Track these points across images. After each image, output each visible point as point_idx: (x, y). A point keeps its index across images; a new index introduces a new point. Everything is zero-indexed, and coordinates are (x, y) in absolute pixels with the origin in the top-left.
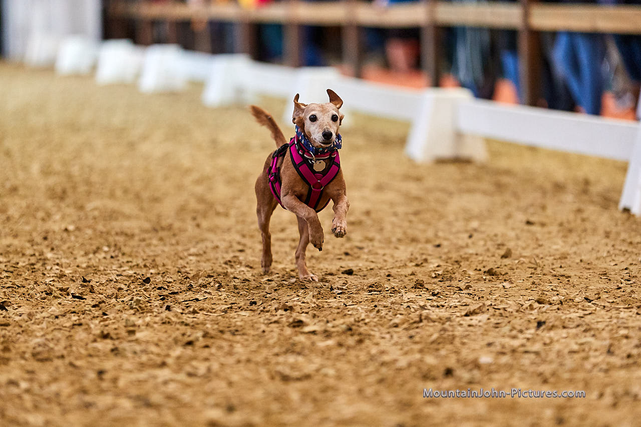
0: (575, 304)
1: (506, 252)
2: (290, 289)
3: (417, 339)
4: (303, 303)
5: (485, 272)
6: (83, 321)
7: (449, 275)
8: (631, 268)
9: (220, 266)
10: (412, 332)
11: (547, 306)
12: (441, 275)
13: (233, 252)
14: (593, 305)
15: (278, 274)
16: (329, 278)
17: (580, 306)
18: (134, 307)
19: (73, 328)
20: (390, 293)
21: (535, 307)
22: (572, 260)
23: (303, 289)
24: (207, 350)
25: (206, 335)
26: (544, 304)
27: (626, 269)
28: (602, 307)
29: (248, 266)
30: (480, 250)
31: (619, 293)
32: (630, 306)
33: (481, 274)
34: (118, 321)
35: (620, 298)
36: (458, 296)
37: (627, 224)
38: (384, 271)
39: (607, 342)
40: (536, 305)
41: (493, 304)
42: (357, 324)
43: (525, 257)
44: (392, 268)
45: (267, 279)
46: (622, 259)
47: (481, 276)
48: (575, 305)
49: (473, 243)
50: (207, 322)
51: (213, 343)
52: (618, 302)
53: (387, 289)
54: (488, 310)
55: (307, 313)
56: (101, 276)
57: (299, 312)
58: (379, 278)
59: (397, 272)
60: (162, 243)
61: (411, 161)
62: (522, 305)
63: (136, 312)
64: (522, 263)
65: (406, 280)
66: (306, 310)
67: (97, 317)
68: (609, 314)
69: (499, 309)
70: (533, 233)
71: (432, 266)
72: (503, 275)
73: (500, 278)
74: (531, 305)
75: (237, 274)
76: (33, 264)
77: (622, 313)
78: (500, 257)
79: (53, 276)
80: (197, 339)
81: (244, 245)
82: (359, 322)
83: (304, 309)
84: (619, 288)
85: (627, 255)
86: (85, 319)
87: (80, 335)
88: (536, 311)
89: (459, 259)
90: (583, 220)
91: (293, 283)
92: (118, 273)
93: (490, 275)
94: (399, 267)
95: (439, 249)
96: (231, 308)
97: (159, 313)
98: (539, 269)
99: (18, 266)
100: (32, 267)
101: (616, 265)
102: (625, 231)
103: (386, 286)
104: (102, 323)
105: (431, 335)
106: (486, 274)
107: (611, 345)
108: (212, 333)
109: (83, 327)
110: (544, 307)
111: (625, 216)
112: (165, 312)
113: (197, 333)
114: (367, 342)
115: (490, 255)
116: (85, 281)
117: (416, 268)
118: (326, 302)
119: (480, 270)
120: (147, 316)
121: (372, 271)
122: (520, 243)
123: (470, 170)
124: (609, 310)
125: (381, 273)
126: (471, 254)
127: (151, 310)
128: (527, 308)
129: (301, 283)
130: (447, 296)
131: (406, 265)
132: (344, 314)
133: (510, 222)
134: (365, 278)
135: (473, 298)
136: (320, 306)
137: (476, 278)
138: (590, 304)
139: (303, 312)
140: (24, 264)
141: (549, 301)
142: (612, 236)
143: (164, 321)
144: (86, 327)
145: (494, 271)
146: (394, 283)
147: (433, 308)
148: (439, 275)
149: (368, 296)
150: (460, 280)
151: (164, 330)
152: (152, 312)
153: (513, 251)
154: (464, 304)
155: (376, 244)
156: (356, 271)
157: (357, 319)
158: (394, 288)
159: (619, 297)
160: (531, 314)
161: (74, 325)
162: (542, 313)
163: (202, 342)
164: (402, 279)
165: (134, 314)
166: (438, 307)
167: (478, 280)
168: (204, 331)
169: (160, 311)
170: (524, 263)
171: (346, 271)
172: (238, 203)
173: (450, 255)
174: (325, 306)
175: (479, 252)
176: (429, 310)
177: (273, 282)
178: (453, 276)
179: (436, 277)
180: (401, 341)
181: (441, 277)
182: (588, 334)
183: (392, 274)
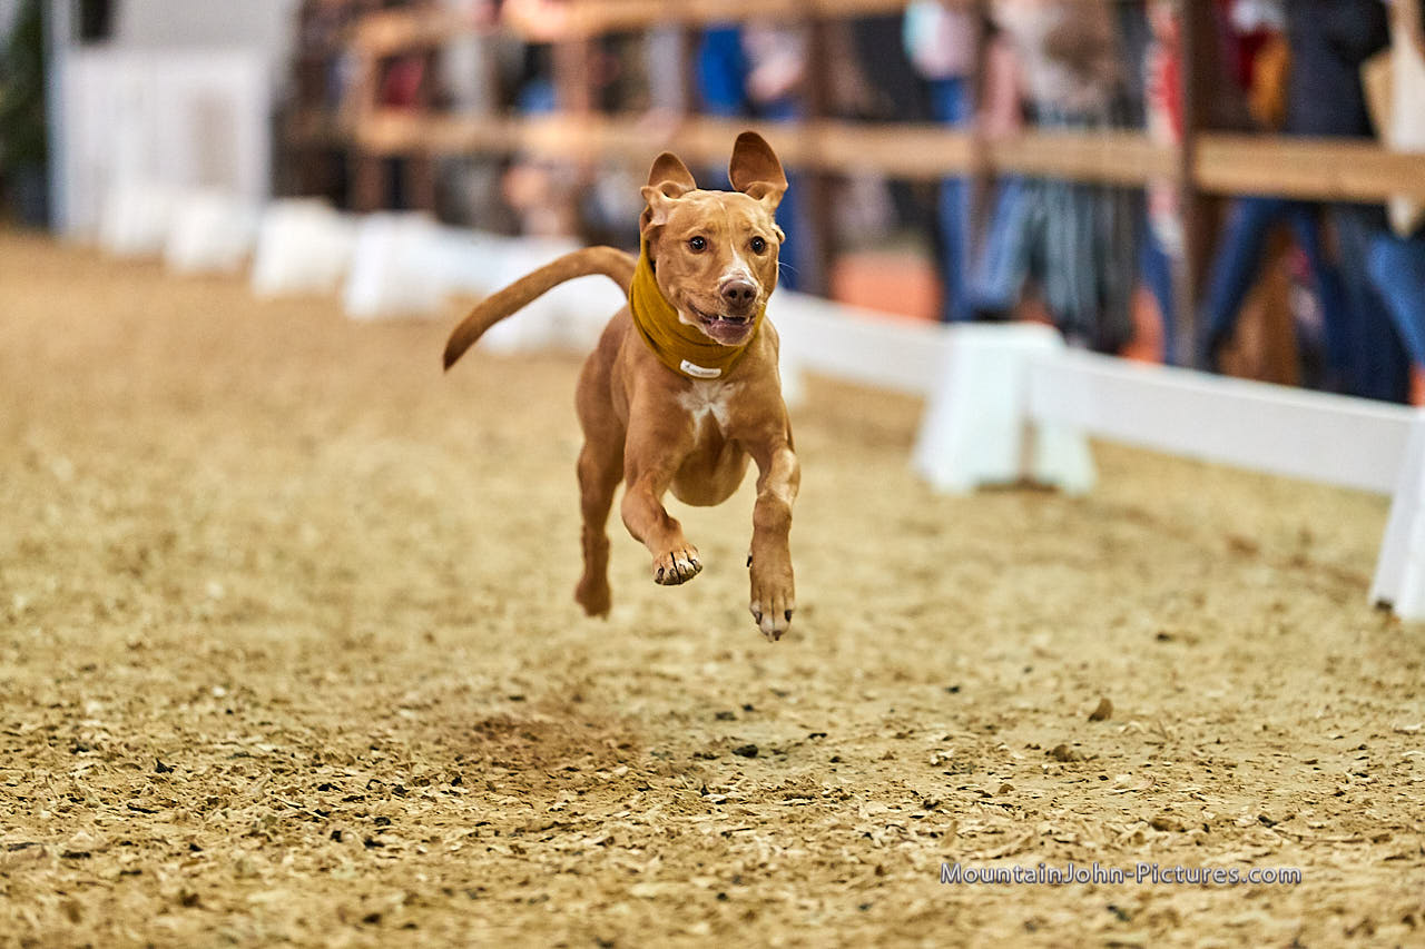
0: (1236, 830)
1: (1100, 707)
2: (613, 790)
3: (876, 912)
4: (637, 824)
5: (1047, 753)
6: (143, 865)
7: (968, 760)
8: (1372, 745)
9: (466, 735)
10: (868, 896)
11: (1173, 835)
12: (951, 759)
13: (501, 700)
14: (1276, 835)
15: (590, 754)
16: (704, 764)
17: (1247, 837)
18: (262, 831)
19: (120, 881)
20: (833, 802)
21: (1146, 837)
22: (1244, 725)
23: (641, 790)
24: (410, 933)
25: (410, 900)
26: (1167, 830)
27: (1361, 748)
28: (1296, 839)
29: (525, 736)
30: (1045, 700)
31: (1339, 805)
32: (1357, 837)
33: (1040, 758)
34: (223, 866)
35: (1339, 817)
36: (979, 811)
37: (1381, 640)
38: (826, 749)
39: (1296, 922)
40: (1151, 833)
41: (1054, 831)
42: (749, 874)
43: (1141, 718)
44: (845, 742)
45: (565, 766)
46: (1356, 724)
47: (1038, 763)
48: (1236, 833)
49: (1032, 683)
50: (419, 867)
51: (425, 918)
52: (1332, 827)
53: (825, 793)
54: (1042, 843)
55: (642, 848)
56: (201, 756)
57: (624, 847)
58: (812, 765)
59: (856, 750)
60: (346, 678)
61: (924, 487)
62: (1119, 833)
63: (263, 843)
64: (1134, 733)
65: (872, 770)
66: (641, 842)
67: (179, 854)
68: (1309, 855)
69: (1066, 842)
70: (1168, 661)
71: (933, 739)
72: (1088, 761)
73: (1081, 768)
74: (1138, 835)
75: (502, 753)
76: (53, 728)
77: (1336, 854)
78: (1086, 718)
79: (92, 757)
80: (390, 910)
81: (527, 685)
82: (753, 870)
83: (636, 838)
84: (1340, 794)
85: (1369, 715)
86: (148, 859)
87: (134, 897)
88: (1148, 846)
89: (994, 721)
90: (1284, 630)
91: (622, 777)
92: (238, 749)
93: (1059, 761)
94: (860, 741)
95: (954, 697)
96: (477, 834)
97: (314, 847)
98: (1169, 746)
99: (18, 732)
100: (51, 734)
101: (1341, 737)
102: (1372, 657)
103: (824, 784)
104: (186, 870)
105: (908, 904)
106: (1050, 758)
107: (1303, 929)
108: (426, 893)
109: (143, 879)
110: (1166, 837)
111: (1378, 619)
112: (328, 844)
113: (391, 893)
114: (767, 918)
115: (1065, 711)
116: (161, 769)
117: (898, 744)
118: (690, 822)
119: (1038, 748)
120: (287, 854)
121: (800, 748)
122: (1137, 685)
123: (1051, 511)
124: (1310, 847)
125: (818, 753)
126: (1025, 710)
127: (297, 839)
128: (1129, 840)
129: (638, 778)
130: (957, 809)
131: (875, 735)
132: (722, 851)
133: (1123, 632)
134: (783, 764)
135: (1014, 814)
136: (673, 832)
137: (1026, 768)
138: (1269, 831)
139: (634, 846)
140: (32, 728)
141: (1179, 825)
142: (1342, 669)
143: (324, 866)
144: (150, 878)
145: (1068, 751)
146: (844, 779)
147: (923, 839)
148: (946, 759)
149: (782, 808)
150: (992, 771)
151: (321, 886)
152: (300, 844)
153: (1115, 705)
154: (992, 829)
155: (818, 684)
156: (763, 749)
157: (750, 864)
158: (840, 790)
159: (1337, 815)
160: (1137, 854)
161: (124, 873)
162: (1161, 852)
163: (401, 915)
164: (861, 768)
165: (260, 848)
166: (933, 835)
167: (1031, 771)
168: (407, 891)
169: (318, 842)
170: (1137, 731)
171: (741, 749)
172: (525, 584)
173: (977, 714)
174: (684, 832)
175: (1042, 706)
176: (914, 841)
177: (578, 775)
178: (977, 762)
179: (938, 764)
180: (840, 917)
181: (951, 763)
182: (1256, 903)
183: (843, 756)
